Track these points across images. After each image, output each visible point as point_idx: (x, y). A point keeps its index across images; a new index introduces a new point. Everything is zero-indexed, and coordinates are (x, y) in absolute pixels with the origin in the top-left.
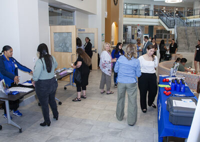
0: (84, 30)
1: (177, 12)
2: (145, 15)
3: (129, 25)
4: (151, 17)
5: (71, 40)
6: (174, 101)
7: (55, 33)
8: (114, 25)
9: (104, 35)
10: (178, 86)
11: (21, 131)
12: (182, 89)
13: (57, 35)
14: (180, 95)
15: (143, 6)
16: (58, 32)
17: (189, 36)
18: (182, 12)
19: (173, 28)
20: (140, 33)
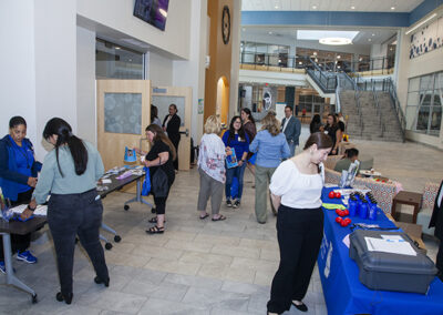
0: (164, 91)
1: (340, 63)
2: (280, 64)
3: (248, 84)
4: (290, 69)
5: (139, 110)
6: (366, 238)
7: (106, 94)
8: (221, 82)
9: (203, 102)
10: (364, 206)
11: (35, 300)
12: (371, 212)
13: (111, 97)
14: (369, 226)
15: (276, 48)
16: (114, 91)
17: (363, 109)
18: (350, 63)
19: (334, 92)
20: (269, 100)
